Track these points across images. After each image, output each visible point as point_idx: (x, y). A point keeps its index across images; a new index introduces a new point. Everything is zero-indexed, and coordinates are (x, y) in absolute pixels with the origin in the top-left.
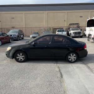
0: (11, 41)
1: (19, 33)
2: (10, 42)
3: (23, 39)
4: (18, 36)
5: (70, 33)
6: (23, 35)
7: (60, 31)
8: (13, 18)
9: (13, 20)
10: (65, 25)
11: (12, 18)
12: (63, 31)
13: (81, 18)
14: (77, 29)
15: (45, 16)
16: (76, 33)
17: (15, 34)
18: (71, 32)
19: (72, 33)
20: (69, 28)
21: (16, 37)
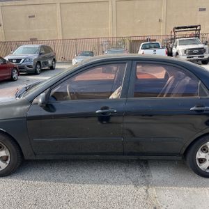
0: (15, 75)
1: (41, 54)
2: (12, 80)
3: (52, 68)
4: (39, 63)
5: (174, 51)
6: (54, 60)
7: (148, 46)
8: (34, 16)
9: (32, 21)
10: (161, 32)
11: (30, 17)
12: (157, 46)
13: (202, 13)
14: (194, 42)
15: (110, 9)
16: (191, 52)
17: (30, 55)
18: (180, 49)
19: (181, 53)
20: (172, 39)
21: (32, 64)
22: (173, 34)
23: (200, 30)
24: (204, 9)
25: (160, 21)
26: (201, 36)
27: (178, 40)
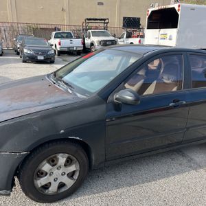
13: (101, 6)
16: (105, 43)
18: (94, 40)
22: (84, 24)
23: (107, 23)
24: (102, 4)
25: (63, 10)
26: (109, 29)
27: (90, 31)
